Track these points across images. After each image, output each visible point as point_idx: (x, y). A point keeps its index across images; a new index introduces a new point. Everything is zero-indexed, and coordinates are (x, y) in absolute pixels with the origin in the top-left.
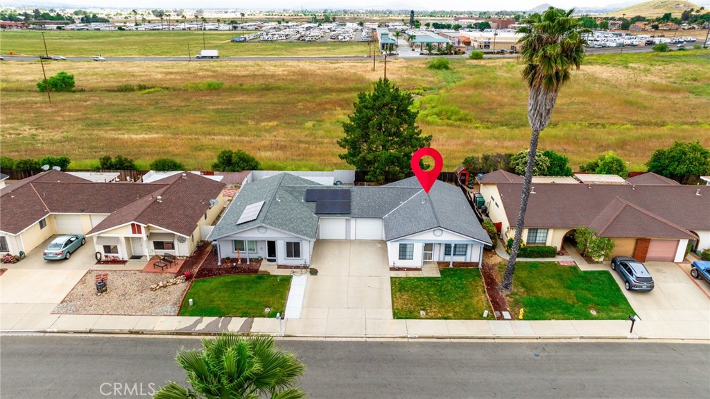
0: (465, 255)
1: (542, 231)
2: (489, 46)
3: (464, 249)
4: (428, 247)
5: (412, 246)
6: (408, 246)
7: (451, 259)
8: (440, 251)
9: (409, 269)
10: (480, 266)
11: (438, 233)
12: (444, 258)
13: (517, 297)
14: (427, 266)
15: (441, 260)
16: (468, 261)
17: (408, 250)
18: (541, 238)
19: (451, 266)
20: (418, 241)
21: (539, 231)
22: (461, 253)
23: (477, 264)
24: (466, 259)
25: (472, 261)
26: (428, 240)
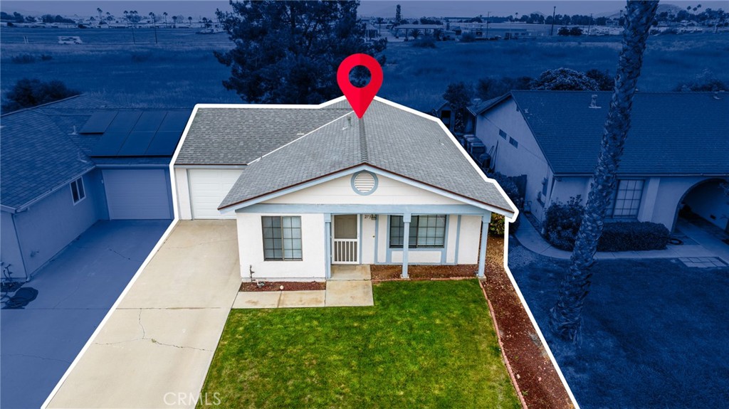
0: (442, 246)
1: (631, 184)
2: (481, 33)
3: (440, 232)
4: (343, 224)
5: (295, 223)
6: (287, 223)
7: (406, 257)
8: (376, 237)
9: (291, 286)
10: (481, 274)
11: (365, 183)
12: (389, 256)
14: (342, 277)
15: (382, 260)
16: (450, 261)
17: (287, 233)
18: (627, 205)
19: (405, 275)
20: (313, 208)
21: (623, 184)
22: (431, 242)
23: (473, 269)
24: (444, 256)
25: (460, 262)
26: (342, 205)
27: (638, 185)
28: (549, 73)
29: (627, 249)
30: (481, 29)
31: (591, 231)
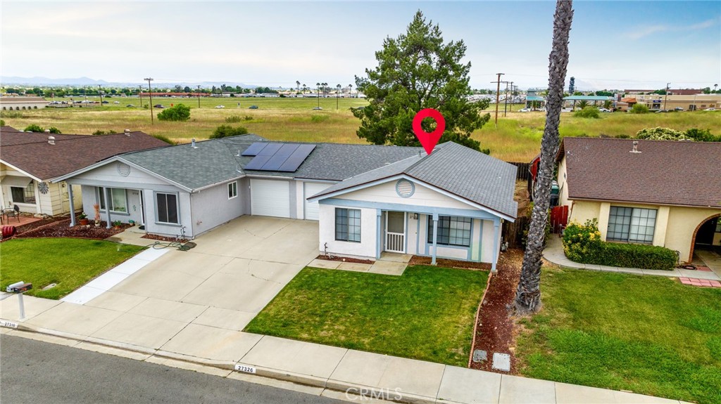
0: (468, 246)
1: (644, 213)
2: (659, 105)
3: (466, 235)
4: (393, 219)
5: (357, 213)
6: (351, 214)
7: (438, 252)
8: (418, 233)
9: (351, 260)
10: (494, 269)
11: (405, 188)
12: (427, 250)
13: (545, 327)
14: (387, 259)
15: (422, 253)
16: (475, 258)
17: (351, 222)
18: (642, 231)
19: (434, 263)
20: (370, 205)
21: (636, 213)
22: (459, 242)
23: (490, 265)
24: (470, 254)
25: (482, 261)
26: (389, 204)
27: (652, 214)
28: (645, 131)
29: (633, 266)
30: (660, 101)
31: (537, 219)
